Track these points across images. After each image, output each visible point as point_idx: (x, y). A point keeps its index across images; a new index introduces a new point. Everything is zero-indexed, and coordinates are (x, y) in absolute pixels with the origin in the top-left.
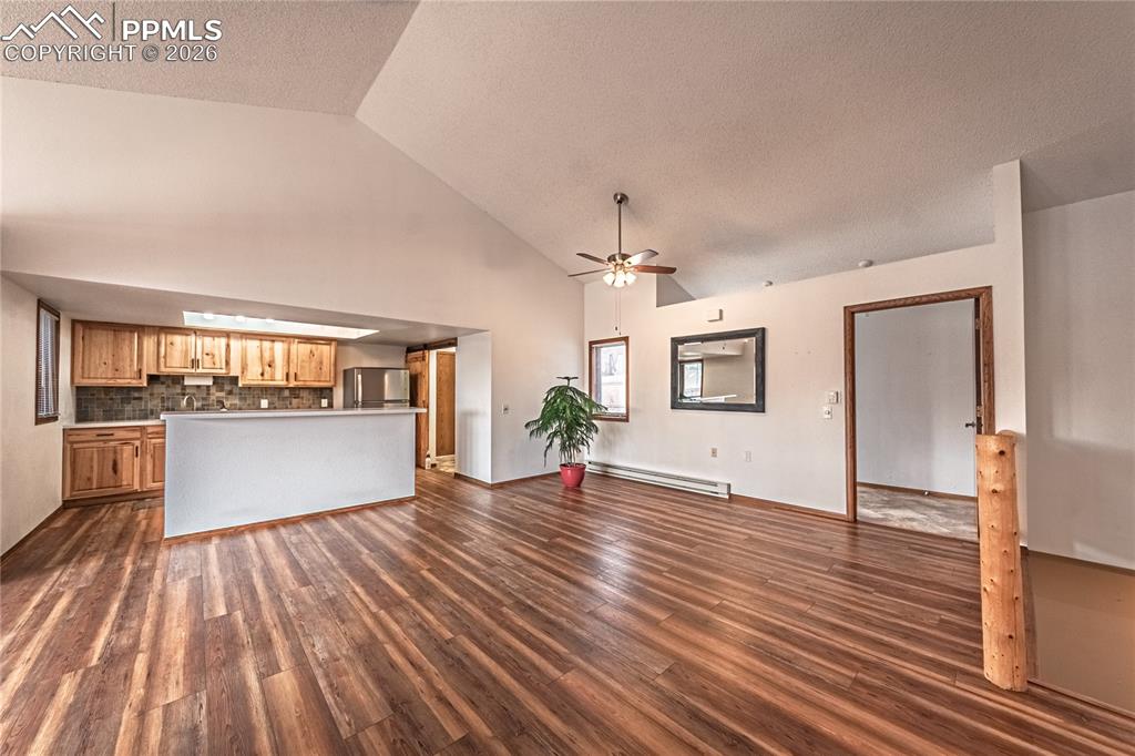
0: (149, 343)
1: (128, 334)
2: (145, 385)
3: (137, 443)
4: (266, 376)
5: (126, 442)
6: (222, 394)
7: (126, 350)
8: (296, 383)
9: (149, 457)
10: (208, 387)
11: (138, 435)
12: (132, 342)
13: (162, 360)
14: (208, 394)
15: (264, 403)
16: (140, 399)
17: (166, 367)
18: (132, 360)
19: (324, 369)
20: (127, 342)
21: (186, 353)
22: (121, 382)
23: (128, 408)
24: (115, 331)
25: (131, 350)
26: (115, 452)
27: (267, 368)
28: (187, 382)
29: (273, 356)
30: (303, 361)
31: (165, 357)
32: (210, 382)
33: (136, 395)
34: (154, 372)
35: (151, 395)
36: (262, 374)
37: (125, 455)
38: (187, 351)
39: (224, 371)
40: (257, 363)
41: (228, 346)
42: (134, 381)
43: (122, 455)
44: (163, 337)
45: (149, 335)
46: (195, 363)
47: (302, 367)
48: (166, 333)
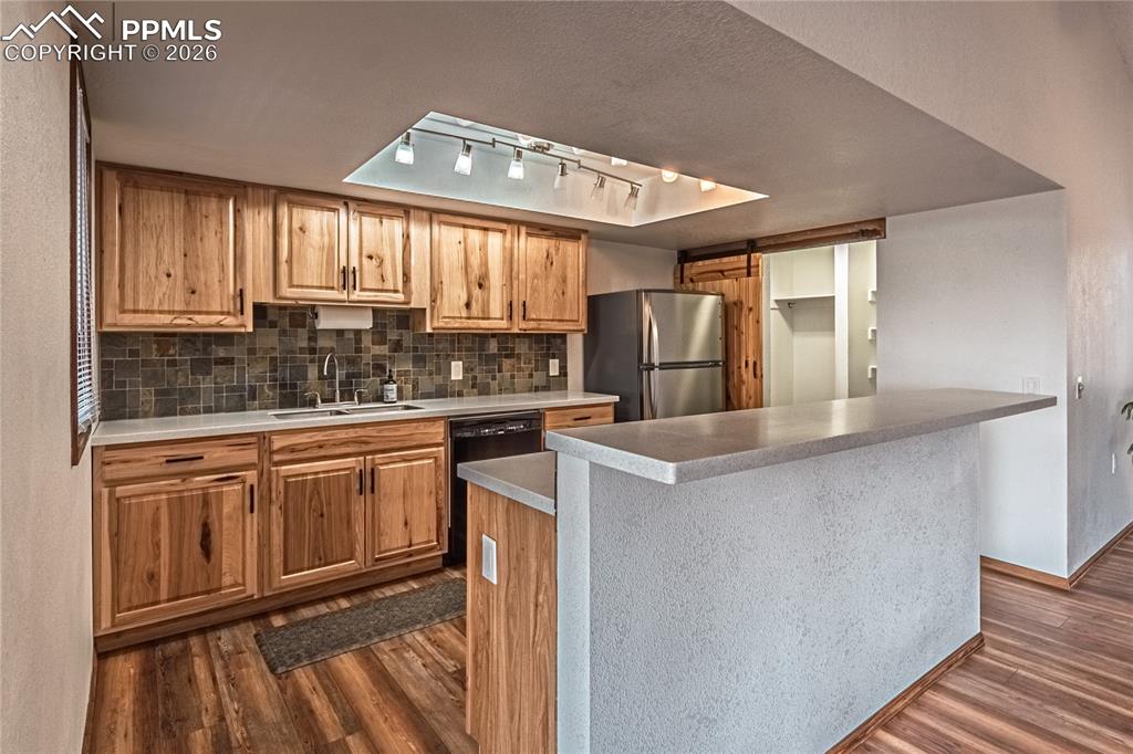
0: (257, 223)
1: (214, 204)
2: (250, 329)
3: (251, 476)
4: (476, 309)
5: (227, 475)
6: (383, 350)
7: (211, 242)
8: (523, 325)
10: (358, 332)
11: (251, 455)
12: (222, 223)
13: (284, 268)
14: (359, 350)
15: (457, 371)
16: (228, 361)
17: (292, 286)
18: (223, 268)
19: (570, 293)
20: (213, 223)
21: (330, 251)
22: (204, 322)
23: (206, 384)
24: (186, 192)
25: (222, 242)
26: (206, 502)
27: (476, 291)
28: (325, 323)
29: (485, 264)
30: (535, 276)
31: (290, 261)
32: (366, 323)
33: (222, 353)
34: (267, 297)
35: (252, 351)
36: (468, 305)
37: (226, 510)
38: (331, 248)
39: (400, 297)
40: (459, 277)
41: (407, 237)
42: (229, 320)
43: (220, 510)
44: (284, 211)
45: (256, 204)
46: (348, 277)
47: (534, 290)
48: (292, 204)
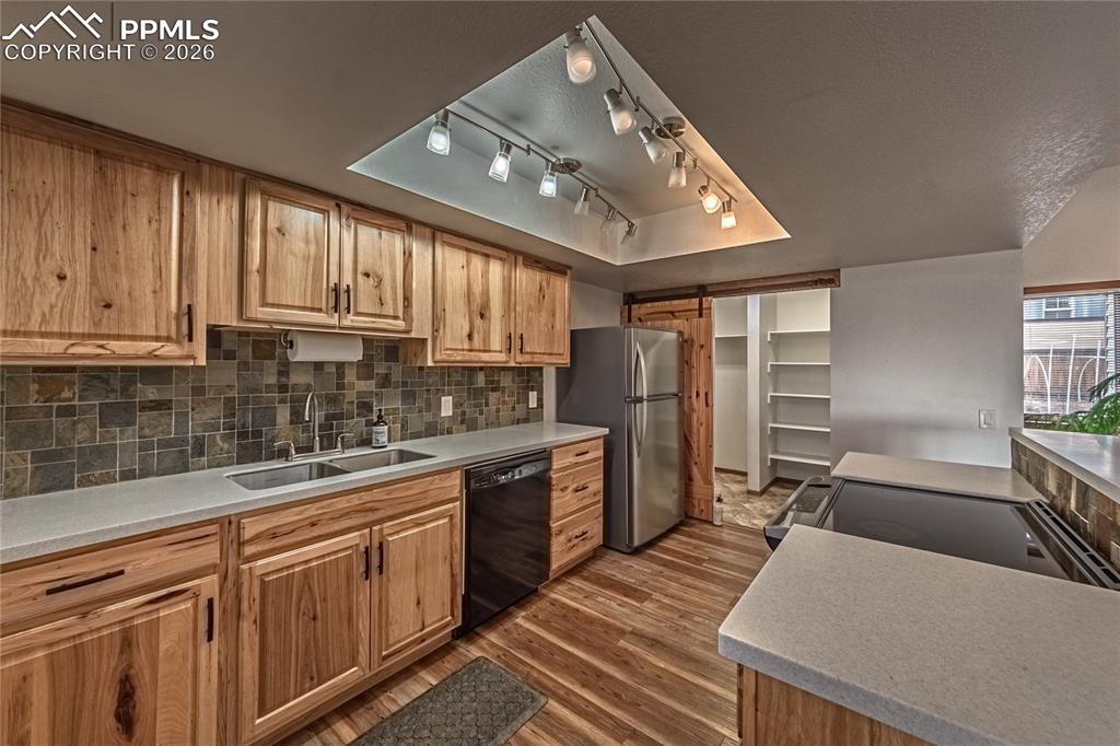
0: (215, 217)
1: (147, 177)
2: (202, 361)
3: (209, 585)
4: (477, 342)
5: (167, 590)
6: (370, 385)
7: (141, 235)
8: (519, 359)
9: (248, 628)
10: (340, 366)
11: (210, 553)
12: (160, 208)
13: (254, 280)
14: (341, 386)
15: (447, 407)
16: (160, 405)
17: (264, 304)
18: (160, 273)
19: (558, 327)
20: (145, 206)
21: (317, 264)
22: (124, 350)
23: (125, 438)
24: (97, 152)
25: (160, 236)
26: (127, 641)
27: (478, 321)
28: (304, 353)
29: (486, 293)
30: (530, 309)
31: (263, 270)
32: (355, 354)
33: (151, 393)
34: (228, 318)
35: (198, 391)
36: (470, 337)
37: (164, 645)
38: (318, 258)
39: (400, 324)
40: (461, 305)
41: (408, 255)
42: (170, 349)
43: (154, 647)
44: (255, 203)
45: (215, 189)
46: (339, 298)
47: (529, 322)
48: (267, 195)
